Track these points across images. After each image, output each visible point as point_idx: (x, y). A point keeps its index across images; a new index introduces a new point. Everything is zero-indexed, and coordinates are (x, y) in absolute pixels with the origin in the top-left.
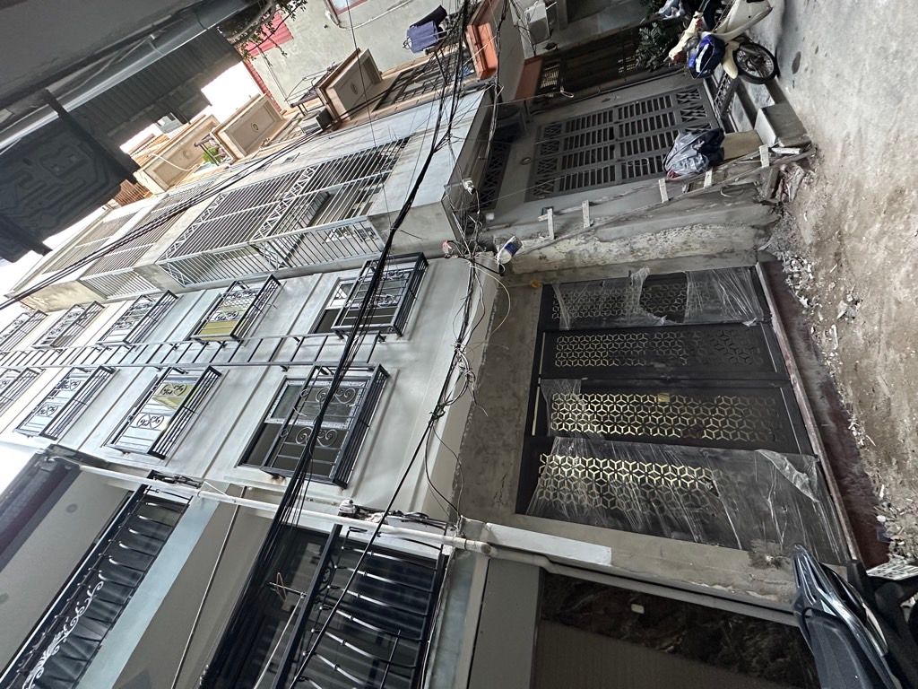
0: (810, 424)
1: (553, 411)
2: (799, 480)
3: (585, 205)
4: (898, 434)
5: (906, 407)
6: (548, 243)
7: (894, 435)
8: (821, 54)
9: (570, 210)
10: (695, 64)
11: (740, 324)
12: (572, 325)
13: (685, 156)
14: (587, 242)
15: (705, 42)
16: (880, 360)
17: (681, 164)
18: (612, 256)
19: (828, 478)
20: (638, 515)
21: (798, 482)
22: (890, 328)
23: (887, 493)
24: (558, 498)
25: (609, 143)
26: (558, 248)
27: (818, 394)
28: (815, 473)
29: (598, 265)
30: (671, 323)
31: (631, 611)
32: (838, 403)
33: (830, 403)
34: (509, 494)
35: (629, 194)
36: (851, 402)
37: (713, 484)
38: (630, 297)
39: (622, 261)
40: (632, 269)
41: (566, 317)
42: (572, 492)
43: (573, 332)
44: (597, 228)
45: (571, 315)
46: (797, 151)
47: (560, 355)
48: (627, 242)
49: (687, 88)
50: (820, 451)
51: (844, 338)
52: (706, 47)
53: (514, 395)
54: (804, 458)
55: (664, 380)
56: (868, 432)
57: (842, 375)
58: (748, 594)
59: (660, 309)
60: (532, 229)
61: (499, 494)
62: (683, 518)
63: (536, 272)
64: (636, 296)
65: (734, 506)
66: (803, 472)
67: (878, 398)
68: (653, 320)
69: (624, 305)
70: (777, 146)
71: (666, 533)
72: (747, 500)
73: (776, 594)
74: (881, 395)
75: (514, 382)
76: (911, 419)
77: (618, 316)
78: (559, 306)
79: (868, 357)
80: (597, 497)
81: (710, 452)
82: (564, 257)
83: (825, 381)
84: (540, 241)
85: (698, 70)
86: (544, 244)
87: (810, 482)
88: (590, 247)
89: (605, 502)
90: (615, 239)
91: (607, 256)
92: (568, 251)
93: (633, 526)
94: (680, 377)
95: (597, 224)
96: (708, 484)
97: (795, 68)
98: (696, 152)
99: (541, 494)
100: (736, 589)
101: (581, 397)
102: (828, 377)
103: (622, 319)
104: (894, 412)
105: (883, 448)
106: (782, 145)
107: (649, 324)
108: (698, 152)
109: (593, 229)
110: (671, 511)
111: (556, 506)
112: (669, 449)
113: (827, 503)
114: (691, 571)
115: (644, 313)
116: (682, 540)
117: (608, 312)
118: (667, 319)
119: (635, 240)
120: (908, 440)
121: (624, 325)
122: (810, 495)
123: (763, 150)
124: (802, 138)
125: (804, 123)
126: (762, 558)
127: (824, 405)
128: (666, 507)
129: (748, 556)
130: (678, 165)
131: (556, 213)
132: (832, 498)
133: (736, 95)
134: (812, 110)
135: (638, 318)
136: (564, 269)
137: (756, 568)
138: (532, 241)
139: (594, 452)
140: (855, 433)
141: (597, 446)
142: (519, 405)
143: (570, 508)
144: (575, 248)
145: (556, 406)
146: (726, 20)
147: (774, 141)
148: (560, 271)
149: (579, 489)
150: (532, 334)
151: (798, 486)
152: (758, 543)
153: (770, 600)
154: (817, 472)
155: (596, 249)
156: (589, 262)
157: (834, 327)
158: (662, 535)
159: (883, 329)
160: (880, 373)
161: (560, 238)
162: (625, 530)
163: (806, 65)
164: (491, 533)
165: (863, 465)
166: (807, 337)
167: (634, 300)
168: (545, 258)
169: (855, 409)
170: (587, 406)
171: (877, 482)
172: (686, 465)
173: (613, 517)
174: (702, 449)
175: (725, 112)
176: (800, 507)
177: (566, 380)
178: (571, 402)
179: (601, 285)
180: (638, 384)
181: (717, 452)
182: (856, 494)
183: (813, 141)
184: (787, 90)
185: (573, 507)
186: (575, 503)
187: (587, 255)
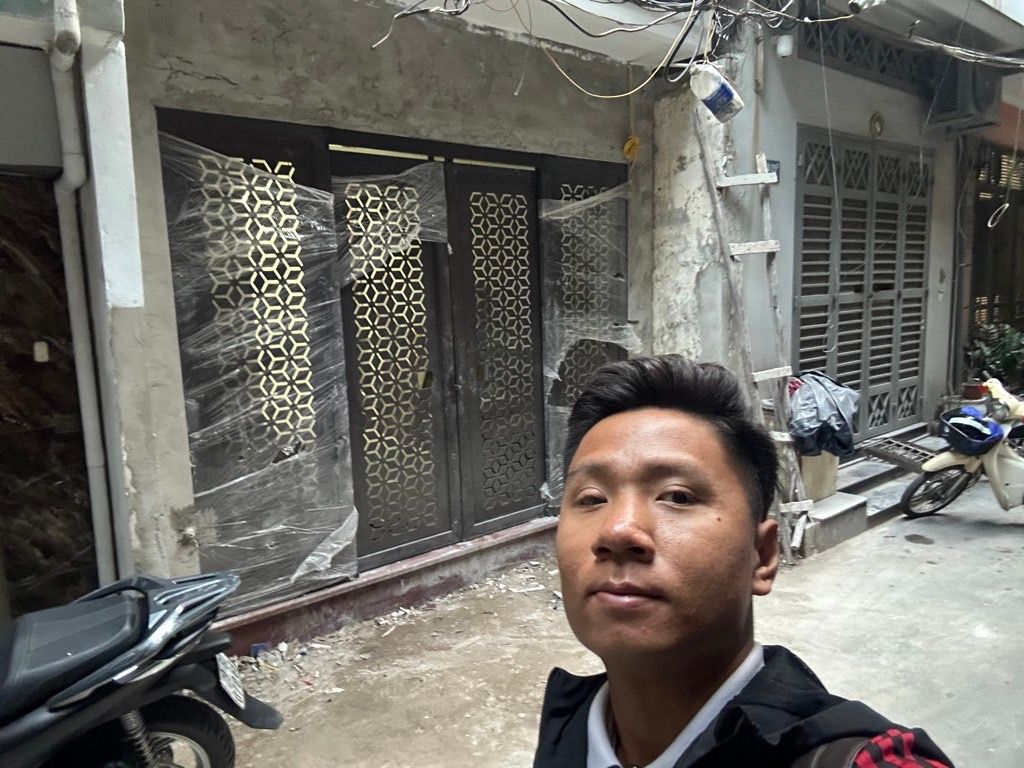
0: (403, 566)
1: (383, 188)
2: (320, 560)
3: (771, 245)
4: (404, 659)
5: (442, 666)
6: (712, 173)
7: (401, 655)
8: (926, 567)
9: (768, 216)
10: (964, 416)
11: (545, 478)
12: (550, 224)
13: (821, 402)
14: (701, 249)
15: (996, 429)
16: (502, 638)
17: (808, 399)
18: (669, 293)
19: (329, 591)
20: (212, 348)
21: (317, 559)
22: (546, 648)
23: (320, 652)
24: (209, 200)
25: (869, 282)
26: (699, 195)
27: (447, 573)
28: (332, 577)
29: (653, 268)
30: (548, 388)
31: (33, 341)
32: (436, 595)
33: (434, 587)
34: (194, 91)
35: (776, 320)
36: (438, 608)
37: (291, 455)
38: (594, 324)
39: (656, 309)
40: (640, 327)
41: (563, 211)
42: (229, 228)
43: (536, 226)
44: (725, 267)
45: (567, 221)
46: (796, 543)
47: (492, 200)
48: (691, 317)
49: (921, 401)
50: (365, 580)
51: (526, 599)
52: (986, 431)
53: (408, 104)
54: (352, 564)
55: (455, 379)
56: (399, 628)
57: (474, 598)
58: (131, 513)
59: (570, 372)
60: (744, 142)
61: (189, 69)
62: (225, 415)
63: (655, 149)
64: (594, 332)
65: (263, 483)
66: (332, 563)
67: (449, 638)
68: (553, 361)
69: (581, 315)
70: (808, 520)
71: (192, 392)
72: (276, 500)
73: (144, 546)
74: (455, 641)
75: (435, 104)
76: (427, 672)
77: (561, 304)
78: (586, 197)
79: (503, 626)
80: (229, 276)
81: (345, 448)
82: (677, 206)
83: (465, 580)
84: (717, 157)
85: (954, 420)
86: (711, 167)
87: (317, 572)
88: (692, 254)
89: (222, 289)
90: (699, 298)
91: (670, 285)
92: (689, 213)
93: (191, 340)
94: (461, 403)
95: (733, 267)
96: (292, 449)
97: (913, 538)
98: (825, 419)
99: (210, 165)
100: (132, 498)
101: (414, 242)
102: (470, 582)
103: (557, 313)
104: (433, 654)
105: (380, 645)
106: (808, 526)
107: (548, 354)
108: (825, 422)
109: (724, 260)
110: (234, 397)
111: (193, 195)
112: (340, 393)
113: (292, 592)
114: (143, 437)
115: (566, 347)
116: (188, 416)
117: (569, 288)
118: (556, 381)
119: (692, 330)
120: (398, 670)
121: (546, 315)
122: (299, 573)
123: (806, 504)
124: (812, 549)
125: (833, 549)
126: (189, 523)
127: (431, 580)
128: (238, 389)
129: (186, 505)
130: (809, 394)
131: (766, 190)
132: (301, 596)
133: (893, 466)
134: (850, 559)
135: (558, 338)
136: (653, 206)
137: (171, 517)
138: (720, 142)
139: (314, 270)
140: (395, 614)
141: (327, 272)
142: (385, 115)
143: (196, 224)
144: (694, 225)
145: (392, 193)
146: (1015, 455)
147: (816, 517)
148: (651, 198)
149: (238, 241)
150: (534, 142)
151: (310, 559)
152: (211, 517)
153: (130, 540)
154: (334, 579)
155: (685, 265)
156: (661, 253)
157: (542, 587)
158: (187, 387)
159: (545, 641)
160: (483, 639)
161: (717, 198)
162: (181, 326)
163: (913, 550)
164: (105, 52)
165: (352, 625)
166: (525, 557)
167: (588, 331)
168: (682, 168)
169: (429, 613)
170: (399, 254)
171: (332, 640)
172: (318, 417)
173: (198, 305)
174: (347, 438)
175: (869, 453)
176: (279, 563)
177: (444, 214)
178: (404, 222)
179: (618, 275)
180: (445, 340)
181: (344, 459)
182: (313, 621)
183: (804, 560)
184: (885, 528)
185: (199, 230)
186: (207, 234)
187: (676, 249)
